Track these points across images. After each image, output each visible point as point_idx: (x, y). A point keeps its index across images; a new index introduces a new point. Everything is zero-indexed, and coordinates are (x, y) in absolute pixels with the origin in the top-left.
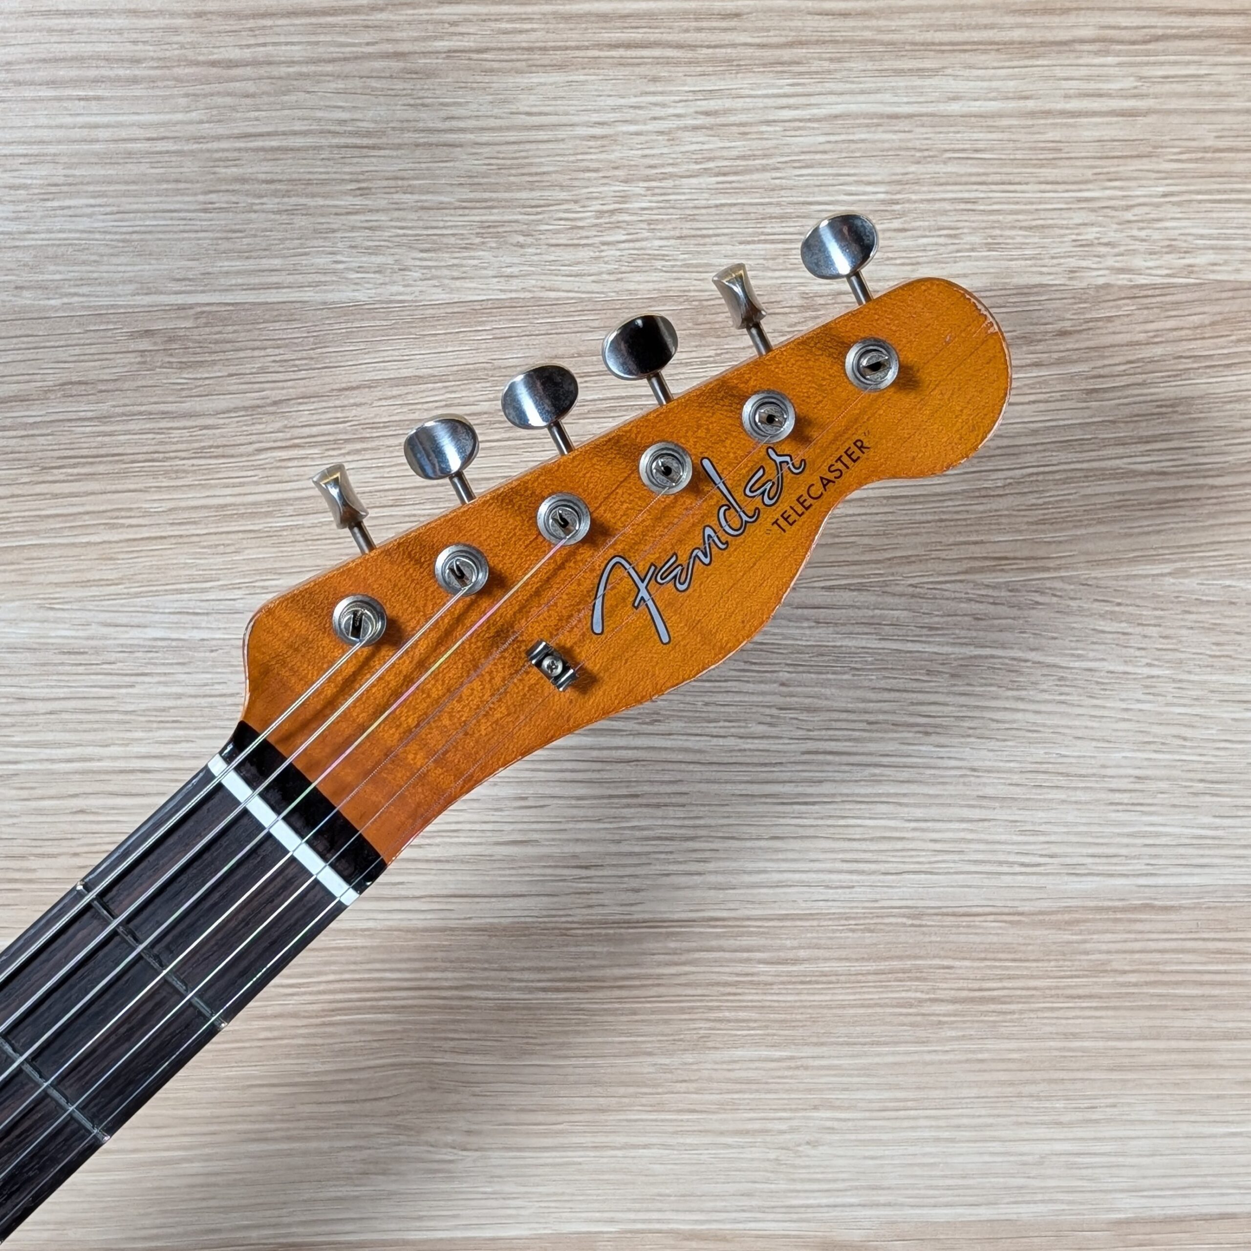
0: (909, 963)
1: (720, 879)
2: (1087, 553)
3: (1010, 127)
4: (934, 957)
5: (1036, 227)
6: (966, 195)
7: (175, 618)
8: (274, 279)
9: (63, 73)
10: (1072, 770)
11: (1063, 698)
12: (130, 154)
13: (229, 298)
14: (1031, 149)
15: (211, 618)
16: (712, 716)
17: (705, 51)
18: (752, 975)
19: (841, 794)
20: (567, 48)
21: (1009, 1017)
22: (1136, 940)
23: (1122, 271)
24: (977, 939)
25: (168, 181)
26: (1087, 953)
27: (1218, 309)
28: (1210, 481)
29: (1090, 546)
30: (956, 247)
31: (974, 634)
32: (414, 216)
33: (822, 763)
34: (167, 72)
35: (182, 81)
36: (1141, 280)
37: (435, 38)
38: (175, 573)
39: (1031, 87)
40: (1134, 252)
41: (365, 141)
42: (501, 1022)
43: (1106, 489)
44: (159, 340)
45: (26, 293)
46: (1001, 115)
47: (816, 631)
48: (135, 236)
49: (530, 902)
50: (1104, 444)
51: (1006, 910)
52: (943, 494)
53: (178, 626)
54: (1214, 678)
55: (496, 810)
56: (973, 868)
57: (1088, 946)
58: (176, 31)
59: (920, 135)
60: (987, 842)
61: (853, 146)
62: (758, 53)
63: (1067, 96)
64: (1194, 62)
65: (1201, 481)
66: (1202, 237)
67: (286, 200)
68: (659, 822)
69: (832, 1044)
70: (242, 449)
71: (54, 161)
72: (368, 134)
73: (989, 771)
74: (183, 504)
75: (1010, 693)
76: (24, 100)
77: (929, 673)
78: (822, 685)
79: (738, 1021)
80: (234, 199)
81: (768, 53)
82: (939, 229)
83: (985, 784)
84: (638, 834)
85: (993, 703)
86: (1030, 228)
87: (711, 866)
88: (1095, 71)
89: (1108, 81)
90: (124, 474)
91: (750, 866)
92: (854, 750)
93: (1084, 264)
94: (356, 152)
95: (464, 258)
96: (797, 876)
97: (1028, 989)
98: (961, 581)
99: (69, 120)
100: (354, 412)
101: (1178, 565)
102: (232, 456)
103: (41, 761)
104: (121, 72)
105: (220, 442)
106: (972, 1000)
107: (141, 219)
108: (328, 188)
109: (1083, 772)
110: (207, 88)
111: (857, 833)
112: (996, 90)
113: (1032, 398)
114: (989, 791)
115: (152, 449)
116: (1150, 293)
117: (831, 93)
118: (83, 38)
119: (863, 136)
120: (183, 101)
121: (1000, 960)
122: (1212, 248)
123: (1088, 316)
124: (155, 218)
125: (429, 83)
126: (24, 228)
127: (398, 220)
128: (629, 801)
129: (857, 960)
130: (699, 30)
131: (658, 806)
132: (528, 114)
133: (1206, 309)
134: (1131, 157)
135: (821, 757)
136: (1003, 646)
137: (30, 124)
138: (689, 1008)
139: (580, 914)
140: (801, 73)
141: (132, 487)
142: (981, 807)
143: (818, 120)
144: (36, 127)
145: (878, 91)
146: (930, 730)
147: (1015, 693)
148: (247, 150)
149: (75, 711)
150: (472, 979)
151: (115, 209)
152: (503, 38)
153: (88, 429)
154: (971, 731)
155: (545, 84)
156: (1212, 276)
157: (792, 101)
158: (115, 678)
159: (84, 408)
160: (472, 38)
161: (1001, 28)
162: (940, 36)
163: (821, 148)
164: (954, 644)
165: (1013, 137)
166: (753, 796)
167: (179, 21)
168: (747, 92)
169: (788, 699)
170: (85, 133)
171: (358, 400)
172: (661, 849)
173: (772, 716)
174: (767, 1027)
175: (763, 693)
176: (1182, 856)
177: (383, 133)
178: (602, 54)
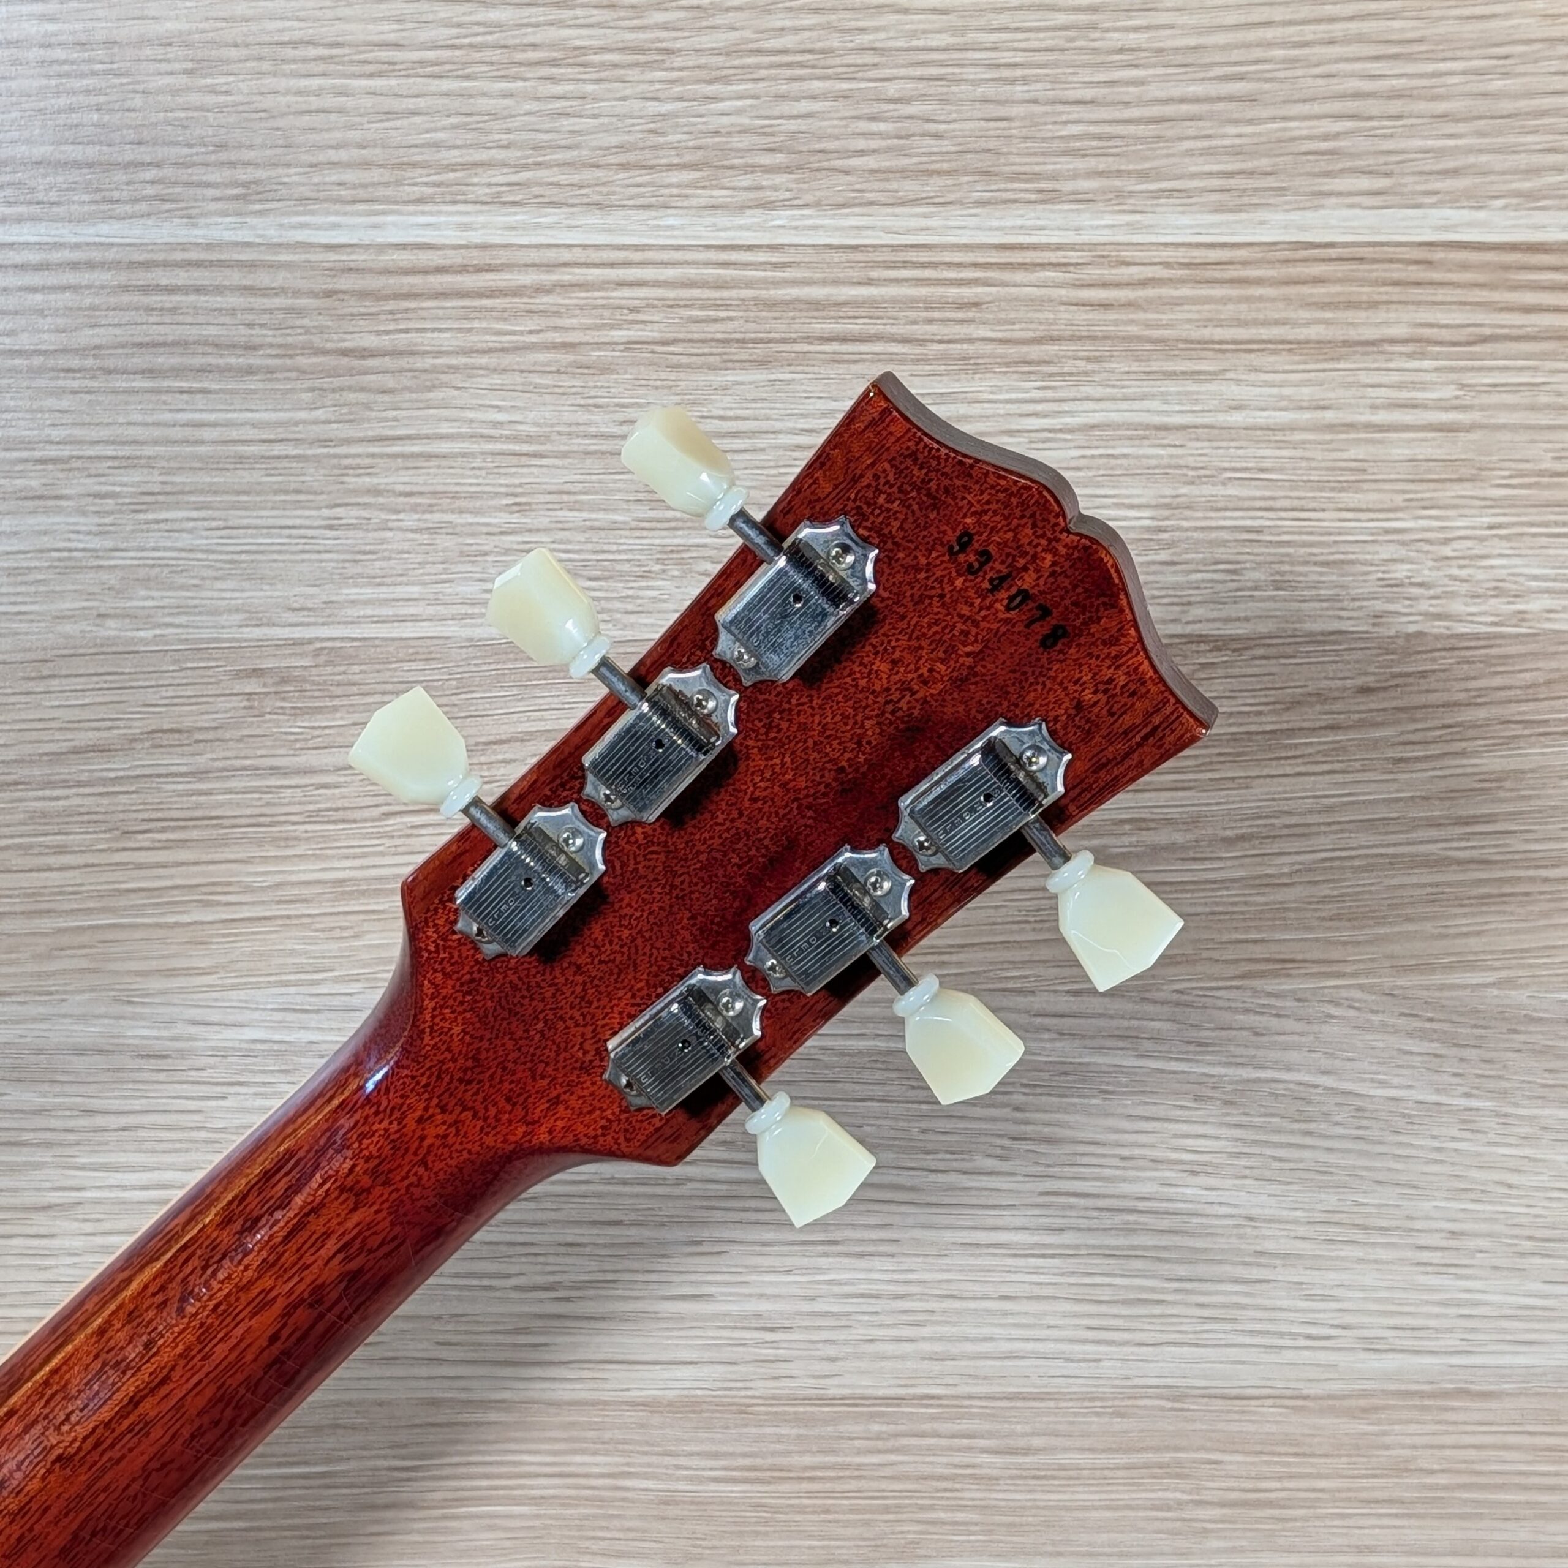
0: (1167, 1457)
1: (938, 1347)
2: (1392, 957)
3: (1304, 442)
4: (1199, 1449)
5: (1335, 562)
6: (1249, 523)
7: (278, 1016)
8: (412, 610)
9: (162, 360)
10: (1370, 1222)
11: (1361, 1132)
12: (241, 458)
13: (356, 632)
14: (1328, 469)
15: (321, 1016)
16: (930, 1146)
17: (936, 346)
18: (974, 1466)
19: (1087, 1246)
20: (770, 341)
21: (1290, 1525)
22: (1447, 1433)
23: (1438, 617)
24: (1251, 1428)
25: (286, 492)
26: (1387, 1447)
27: (1554, 664)
28: (1544, 873)
29: (1396, 949)
30: (1234, 585)
31: (1252, 1052)
32: (581, 537)
33: (1064, 1207)
34: (288, 362)
35: (304, 372)
36: (1462, 628)
37: (612, 327)
38: (281, 961)
39: (1332, 395)
40: (1452, 595)
41: (525, 448)
42: (664, 1518)
43: (1415, 880)
44: (270, 681)
45: (111, 623)
46: (1292, 428)
47: (1058, 1044)
48: (243, 557)
49: (704, 1371)
50: (1415, 824)
51: (1288, 1393)
52: (1215, 882)
53: (281, 1025)
54: (1547, 1112)
55: (663, 1256)
56: (1248, 1340)
57: (1387, 1440)
58: (300, 312)
59: (1194, 452)
60: (1266, 1309)
61: (1113, 462)
62: (1000, 349)
63: (1374, 407)
64: (1528, 368)
65: (1531, 873)
66: (1535, 578)
67: (427, 516)
68: (863, 1276)
69: (1072, 1554)
70: (366, 813)
71: (149, 464)
72: (529, 439)
73: (1270, 1221)
74: (294, 878)
75: (1296, 1126)
76: (115, 392)
77: (1197, 1098)
78: (1066, 1112)
79: (956, 1523)
80: (365, 514)
81: (1012, 351)
82: (1216, 563)
83: (1264, 1237)
84: (836, 1289)
85: (1275, 1138)
86: (1326, 564)
87: (926, 1331)
88: (1408, 377)
89: (1424, 389)
90: (223, 842)
91: (974, 1332)
92: (1102, 1191)
93: (1391, 607)
94: (514, 460)
95: (640, 588)
96: (1030, 1346)
97: (1314, 1490)
98: (1237, 988)
99: (167, 417)
100: (502, 771)
101: (1504, 974)
102: (355, 821)
103: (111, 1187)
104: (233, 360)
105: (339, 804)
106: (1244, 1504)
107: (252, 536)
108: (478, 504)
109: (1384, 1224)
110: (337, 382)
111: (1106, 1294)
112: (1288, 398)
113: (1326, 767)
114: (1270, 1246)
115: (257, 811)
116: (1473, 644)
117: (1088, 399)
118: (189, 320)
119: (1125, 451)
120: (307, 396)
121: (1280, 1454)
122: (1548, 591)
123: (1396, 670)
124: (269, 536)
125: (602, 381)
126: (109, 544)
127: (561, 542)
128: (826, 1248)
129: (1103, 1451)
130: (930, 321)
131: (861, 1255)
132: (722, 418)
133: (1540, 665)
134: (1451, 480)
135: (1062, 1200)
136: (1288, 1068)
137: (121, 420)
138: (898, 1506)
139: (763, 1388)
140: (1051, 375)
141: (232, 857)
142: (1259, 1265)
143: (1071, 431)
144: (129, 424)
145: (1143, 397)
146: (1196, 1168)
147: (1304, 1126)
148: (382, 456)
149: (154, 1127)
150: (628, 1464)
151: (221, 524)
152: (694, 327)
153: (180, 787)
154: (1247, 1172)
155: (742, 383)
156: (1548, 626)
157: (1039, 407)
158: (204, 1088)
159: (176, 762)
160: (656, 326)
161: (1294, 324)
162: (1219, 333)
163: (1073, 464)
164: (1229, 1064)
165: (1308, 454)
166: (978, 1245)
167: (303, 302)
168: (986, 396)
169: (1023, 1127)
170: (188, 432)
171: (508, 756)
172: (864, 1308)
173: (1002, 1147)
174: (990, 1532)
175: (994, 1120)
176: (1505, 1331)
177: (546, 438)
178: (812, 348)
